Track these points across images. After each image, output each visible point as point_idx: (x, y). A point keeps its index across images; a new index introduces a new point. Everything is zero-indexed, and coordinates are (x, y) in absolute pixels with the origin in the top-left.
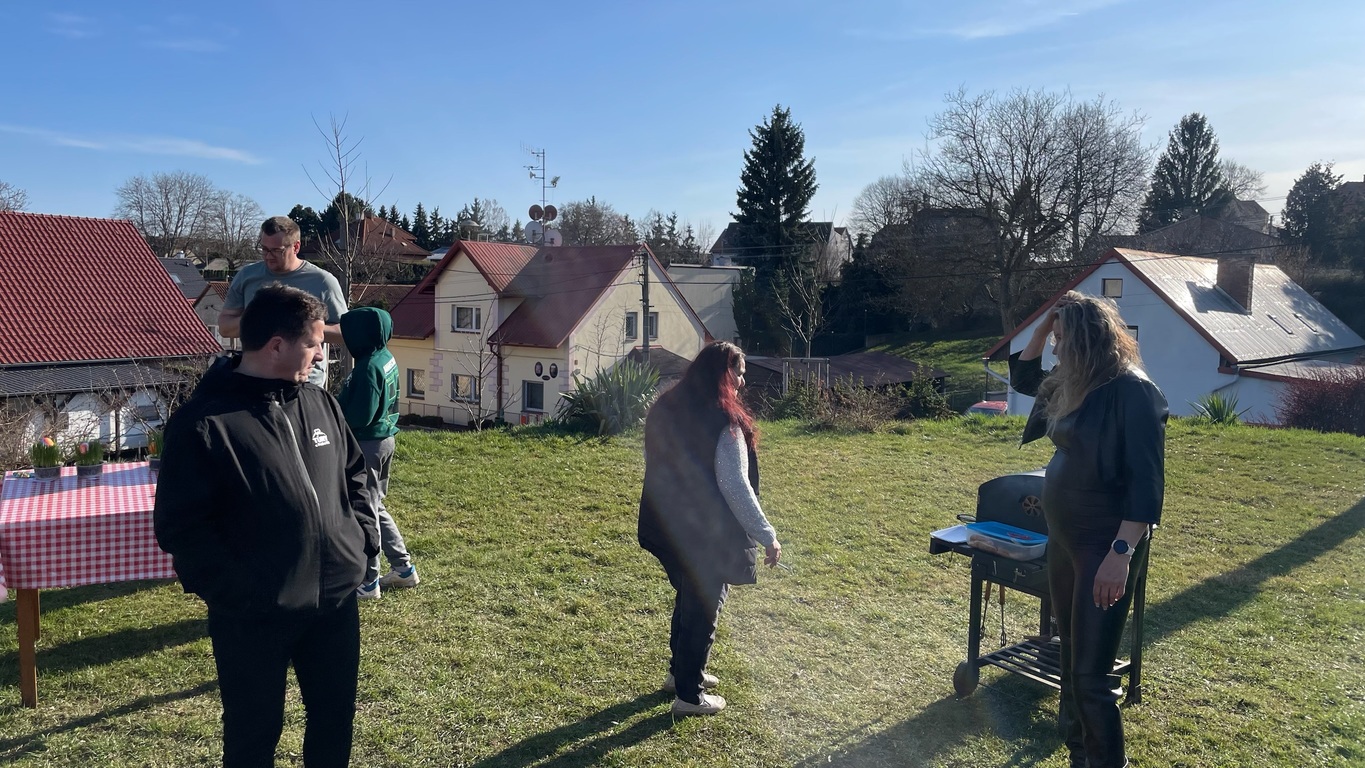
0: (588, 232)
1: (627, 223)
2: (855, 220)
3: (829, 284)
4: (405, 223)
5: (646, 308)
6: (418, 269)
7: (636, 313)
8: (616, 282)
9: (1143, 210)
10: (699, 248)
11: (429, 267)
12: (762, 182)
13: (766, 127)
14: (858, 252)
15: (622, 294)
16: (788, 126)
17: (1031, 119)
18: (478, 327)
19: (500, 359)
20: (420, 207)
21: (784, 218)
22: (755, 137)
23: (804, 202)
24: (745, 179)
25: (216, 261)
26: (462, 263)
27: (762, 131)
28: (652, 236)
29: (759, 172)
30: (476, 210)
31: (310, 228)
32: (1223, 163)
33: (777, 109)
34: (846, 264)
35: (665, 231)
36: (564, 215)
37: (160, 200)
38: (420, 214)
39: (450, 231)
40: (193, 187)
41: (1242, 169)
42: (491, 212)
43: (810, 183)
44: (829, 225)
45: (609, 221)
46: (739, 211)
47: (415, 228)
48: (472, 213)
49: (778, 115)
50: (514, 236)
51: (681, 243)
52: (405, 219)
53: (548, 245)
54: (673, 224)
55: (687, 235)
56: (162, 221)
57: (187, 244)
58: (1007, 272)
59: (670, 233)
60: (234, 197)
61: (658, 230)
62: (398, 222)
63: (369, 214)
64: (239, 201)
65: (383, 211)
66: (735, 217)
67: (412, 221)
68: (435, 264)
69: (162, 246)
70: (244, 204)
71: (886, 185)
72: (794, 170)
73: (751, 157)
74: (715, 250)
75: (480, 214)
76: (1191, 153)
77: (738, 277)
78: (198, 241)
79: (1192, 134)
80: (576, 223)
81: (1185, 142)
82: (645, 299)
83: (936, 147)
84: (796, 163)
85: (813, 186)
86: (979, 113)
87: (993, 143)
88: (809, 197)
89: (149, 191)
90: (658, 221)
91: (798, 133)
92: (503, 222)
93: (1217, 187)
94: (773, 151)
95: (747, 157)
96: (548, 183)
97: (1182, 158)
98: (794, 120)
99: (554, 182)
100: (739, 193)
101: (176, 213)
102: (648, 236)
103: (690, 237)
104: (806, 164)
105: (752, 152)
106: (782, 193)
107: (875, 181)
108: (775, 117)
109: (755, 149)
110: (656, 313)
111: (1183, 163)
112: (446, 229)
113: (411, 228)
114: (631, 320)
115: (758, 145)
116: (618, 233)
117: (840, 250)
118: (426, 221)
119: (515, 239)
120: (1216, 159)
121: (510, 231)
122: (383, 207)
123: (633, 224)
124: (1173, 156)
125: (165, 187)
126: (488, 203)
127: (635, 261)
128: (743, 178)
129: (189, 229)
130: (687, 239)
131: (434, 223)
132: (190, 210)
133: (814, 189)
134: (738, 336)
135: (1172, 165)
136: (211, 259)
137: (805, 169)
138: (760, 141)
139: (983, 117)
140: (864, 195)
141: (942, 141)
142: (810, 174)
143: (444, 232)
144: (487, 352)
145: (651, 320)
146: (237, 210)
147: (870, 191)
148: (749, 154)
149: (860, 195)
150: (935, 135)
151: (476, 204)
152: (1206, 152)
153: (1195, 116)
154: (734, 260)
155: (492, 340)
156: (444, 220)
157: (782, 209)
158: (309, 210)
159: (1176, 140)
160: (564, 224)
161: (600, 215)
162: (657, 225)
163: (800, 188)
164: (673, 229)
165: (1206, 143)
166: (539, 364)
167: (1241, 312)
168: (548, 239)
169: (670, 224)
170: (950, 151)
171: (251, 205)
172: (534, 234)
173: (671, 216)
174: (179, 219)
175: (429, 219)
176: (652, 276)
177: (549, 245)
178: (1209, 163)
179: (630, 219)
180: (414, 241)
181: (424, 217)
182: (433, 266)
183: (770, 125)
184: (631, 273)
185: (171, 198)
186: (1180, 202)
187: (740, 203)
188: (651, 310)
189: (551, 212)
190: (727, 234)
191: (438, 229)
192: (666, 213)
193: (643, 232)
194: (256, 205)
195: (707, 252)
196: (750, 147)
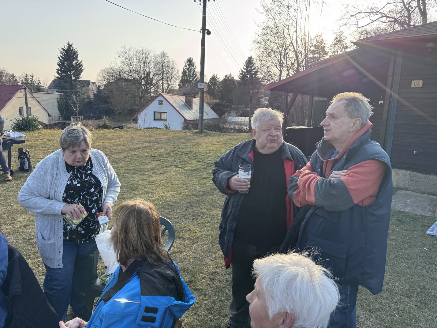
1: (13, 76)
2: (98, 80)
3: (90, 100)
5: (27, 105)
8: (14, 97)
9: (180, 83)
10: (43, 86)
12: (65, 66)
13: (65, 49)
14: (98, 91)
16: (72, 49)
21: (73, 78)
22: (61, 51)
23: (80, 74)
24: (59, 65)
28: (24, 81)
29: (64, 63)
33: (68, 43)
34: (94, 94)
35: (29, 80)
43: (81, 68)
44: (89, 81)
45: (6, 75)
46: (57, 75)
51: (36, 84)
59: (32, 81)
66: (56, 77)
71: (106, 70)
72: (76, 63)
73: (60, 58)
74: (50, 87)
76: (190, 68)
77: (59, 97)
79: (190, 62)
81: (189, 65)
82: (26, 103)
83: (118, 61)
84: (76, 61)
86: (130, 52)
87: (135, 61)
88: (81, 72)
90: (26, 76)
91: (76, 52)
93: (196, 78)
94: (68, 56)
97: (188, 69)
98: (74, 47)
100: (57, 69)
102: (22, 81)
103: (40, 83)
104: (79, 62)
105: (60, 56)
106: (72, 70)
107: (104, 68)
108: (68, 46)
109: (62, 55)
110: (30, 108)
111: (188, 71)
114: (21, 109)
116: (10, 80)
117: (93, 89)
120: (196, 70)
123: (16, 77)
124: (186, 69)
130: (38, 83)
133: (83, 70)
134: (60, 115)
135: (186, 71)
137: (79, 64)
138: (63, 53)
139: (131, 54)
141: (120, 59)
142: (81, 65)
145: (29, 110)
147: (102, 71)
149: (99, 72)
150: (118, 57)
152: (193, 68)
153: (191, 58)
154: (57, 91)
157: (72, 76)
159: (186, 64)
162: (26, 78)
163: (78, 69)
165: (194, 65)
167: (190, 109)
169: (31, 78)
170: (123, 62)
173: (31, 75)
176: (28, 96)
178: (194, 71)
179: (15, 75)
184: (20, 94)
186: (187, 81)
187: (58, 73)
188: (29, 106)
190: (54, 82)
192: (29, 74)
193: (20, 81)
195: (46, 88)
196: (60, 54)
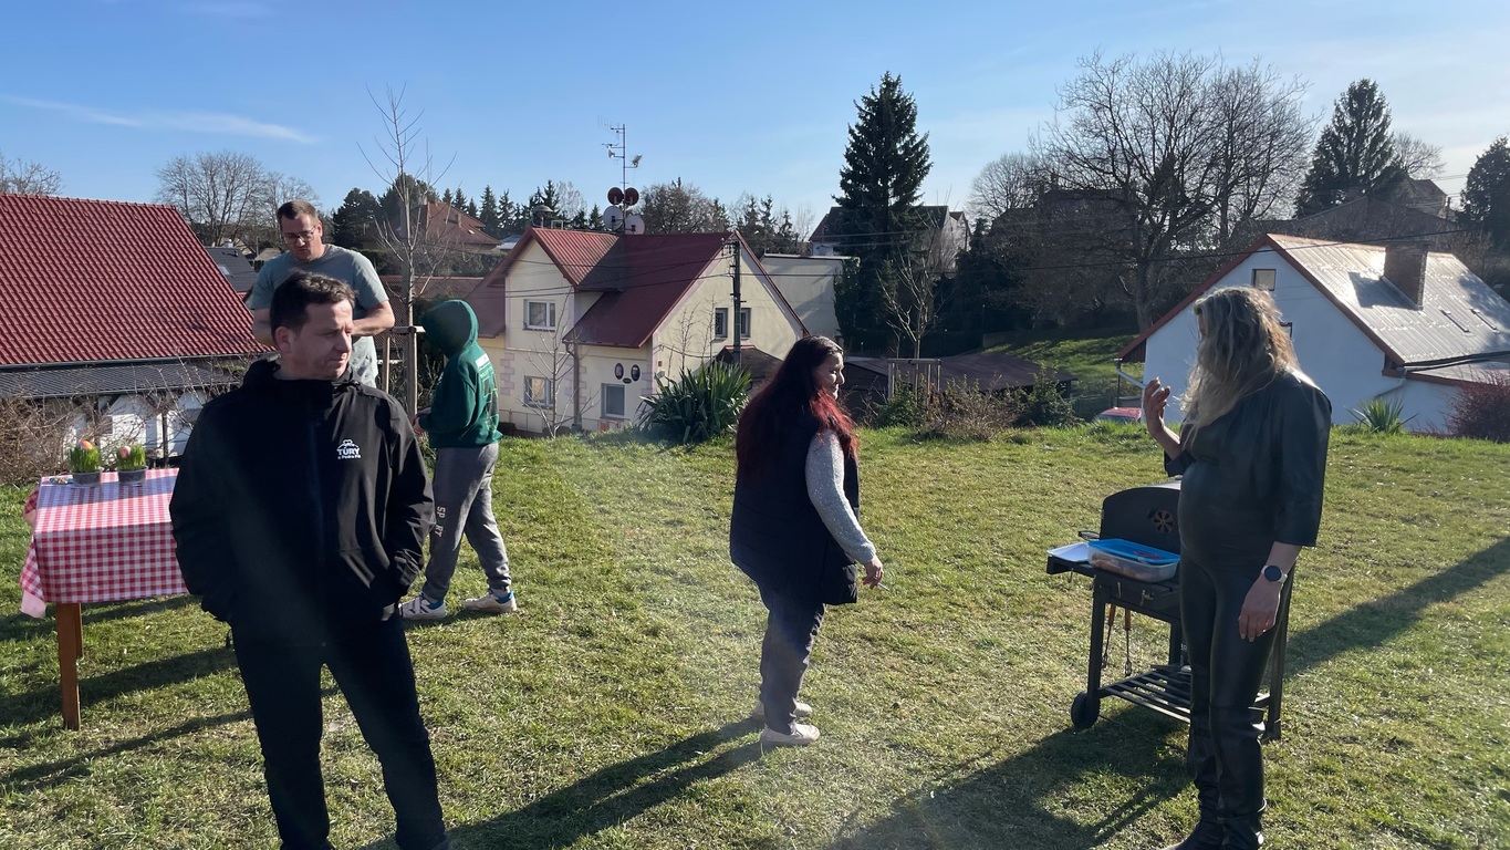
0: (673, 217)
1: (717, 209)
2: (973, 203)
3: (943, 276)
4: (472, 208)
5: (737, 303)
6: (487, 260)
7: (726, 309)
8: (704, 274)
9: (1303, 191)
10: (797, 236)
11: (498, 258)
12: (869, 160)
13: (873, 98)
14: (976, 240)
15: (710, 288)
16: (898, 97)
17: (1176, 87)
18: (552, 324)
19: (577, 359)
20: (488, 189)
21: (892, 201)
22: (861, 109)
23: (916, 183)
24: (849, 157)
25: (268, 250)
26: (535, 253)
27: (869, 102)
28: (745, 223)
29: (867, 149)
30: (550, 193)
31: (369, 214)
32: (1396, 136)
33: (887, 77)
34: (962, 254)
35: (759, 217)
36: (647, 200)
37: (206, 184)
38: (488, 198)
39: (521, 217)
40: (240, 168)
41: (1417, 144)
42: (567, 196)
43: (923, 162)
44: (944, 209)
45: (697, 206)
46: (842, 194)
47: (483, 213)
48: (546, 197)
49: (888, 83)
50: (591, 222)
51: (776, 230)
52: (472, 204)
53: (628, 232)
54: (768, 209)
55: (784, 221)
56: (208, 207)
57: (236, 231)
58: (1144, 262)
59: (765, 219)
60: (285, 180)
61: (752, 216)
62: (464, 207)
63: (432, 198)
64: (290, 184)
65: (447, 194)
66: (838, 200)
67: (479, 205)
68: (506, 254)
69: (208, 233)
70: (296, 187)
71: (1009, 164)
72: (905, 147)
73: (856, 132)
74: (816, 237)
75: (554, 198)
76: (1359, 125)
77: (841, 268)
78: (247, 228)
79: (1361, 103)
80: (660, 207)
81: (1353, 113)
82: (737, 294)
83: (1067, 119)
84: (907, 138)
85: (926, 164)
86: (1116, 80)
87: (1132, 115)
88: (922, 177)
89: (193, 173)
90: (752, 206)
91: (910, 105)
92: (579, 207)
93: (1388, 164)
94: (881, 125)
95: (851, 132)
96: (629, 163)
97: (1348, 131)
98: (905, 90)
99: (636, 162)
100: (842, 174)
101: (223, 198)
102: (740, 223)
103: (787, 223)
104: (918, 140)
105: (857, 126)
106: (891, 173)
107: (997, 159)
108: (884, 86)
109: (861, 122)
110: (749, 309)
111: (1350, 136)
112: (517, 215)
113: (479, 213)
114: (720, 316)
115: (864, 118)
116: (707, 220)
117: (955, 237)
118: (495, 206)
119: (593, 226)
120: (1388, 132)
121: (587, 217)
122: (448, 191)
123: (723, 209)
124: (1338, 129)
125: (210, 169)
126: (562, 186)
127: (725, 251)
128: (847, 156)
129: (237, 215)
130: (784, 226)
131: (504, 209)
132: (237, 195)
133: (927, 168)
134: (839, 334)
135: (1337, 139)
136: (262, 248)
137: (917, 146)
138: (867, 114)
139: (1120, 85)
140: (984, 175)
141: (1074, 112)
142: (923, 150)
143: (515, 218)
144: (562, 350)
145: (743, 317)
146: (288, 195)
147: (990, 171)
148: (854, 128)
149: (979, 175)
150: (1065, 106)
151: (550, 187)
152: (1376, 124)
153: (1365, 83)
154: (835, 249)
155: (567, 339)
156: (514, 205)
157: (891, 192)
158: (367, 193)
159: (1343, 111)
160: (647, 209)
161: (687, 199)
162: (750, 210)
163: (912, 168)
164: (768, 215)
165: (1377, 114)
166: (619, 365)
167: (1410, 307)
168: (628, 226)
169: (765, 209)
170: (1082, 124)
171: (304, 188)
172: (614, 221)
173: (766, 200)
174: (226, 204)
175: (498, 204)
176: (744, 268)
177: (631, 233)
178: (1380, 137)
179: (720, 204)
180: (481, 228)
181: (493, 202)
182: (503, 256)
183: (878, 95)
184: (721, 264)
185: (217, 180)
186: (1345, 181)
187: (844, 185)
188: (742, 305)
189: (631, 196)
190: (828, 220)
191: (508, 215)
192: (761, 196)
193: (734, 217)
194: (309, 189)
195: (806, 240)
196: (855, 120)
